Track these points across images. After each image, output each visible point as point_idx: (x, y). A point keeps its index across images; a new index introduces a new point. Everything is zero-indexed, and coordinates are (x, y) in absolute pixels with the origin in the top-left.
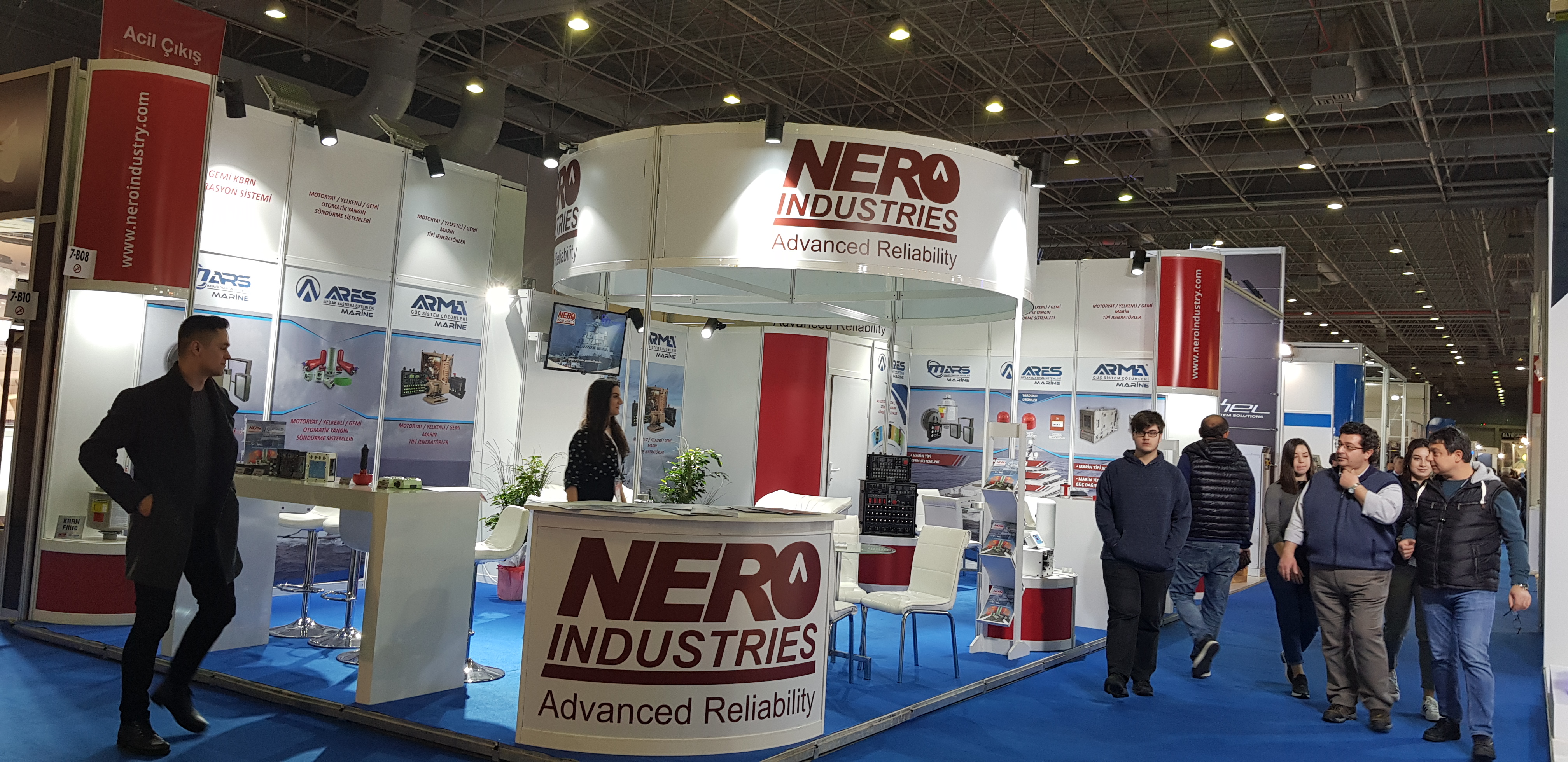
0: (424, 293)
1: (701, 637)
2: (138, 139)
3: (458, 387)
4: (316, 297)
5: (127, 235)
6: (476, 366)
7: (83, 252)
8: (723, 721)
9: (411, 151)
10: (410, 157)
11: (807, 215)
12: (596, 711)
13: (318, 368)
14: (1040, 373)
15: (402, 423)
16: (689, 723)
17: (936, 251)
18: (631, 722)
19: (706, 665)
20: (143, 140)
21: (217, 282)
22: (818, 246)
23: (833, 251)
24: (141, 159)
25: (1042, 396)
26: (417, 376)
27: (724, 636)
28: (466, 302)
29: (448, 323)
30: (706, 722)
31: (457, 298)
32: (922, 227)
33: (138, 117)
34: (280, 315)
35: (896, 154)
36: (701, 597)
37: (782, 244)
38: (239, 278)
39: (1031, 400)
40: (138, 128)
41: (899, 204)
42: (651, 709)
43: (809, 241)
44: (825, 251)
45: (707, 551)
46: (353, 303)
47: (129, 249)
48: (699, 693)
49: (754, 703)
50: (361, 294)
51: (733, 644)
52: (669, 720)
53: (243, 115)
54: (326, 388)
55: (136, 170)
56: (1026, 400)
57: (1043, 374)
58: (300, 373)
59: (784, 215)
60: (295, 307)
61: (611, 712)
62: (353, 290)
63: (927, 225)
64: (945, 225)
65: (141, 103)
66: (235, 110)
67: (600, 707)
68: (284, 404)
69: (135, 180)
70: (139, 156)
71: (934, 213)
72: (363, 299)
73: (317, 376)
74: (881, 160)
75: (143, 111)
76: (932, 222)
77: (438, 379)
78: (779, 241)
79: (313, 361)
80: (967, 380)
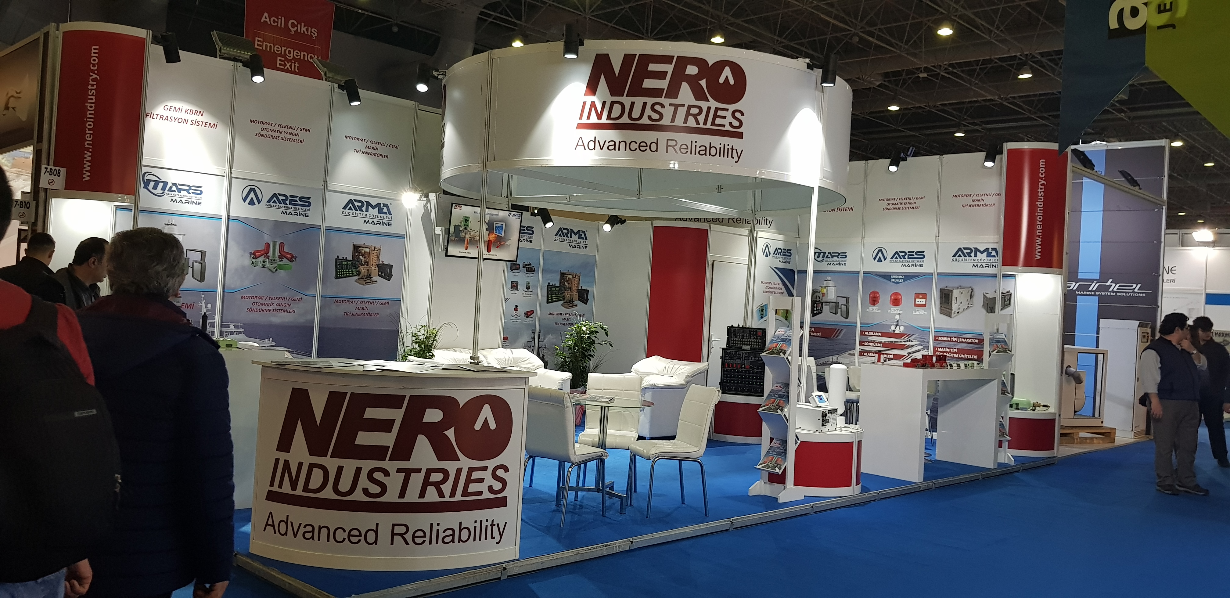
0: (353, 198)
1: (386, 473)
2: (91, 82)
3: (386, 271)
4: (259, 202)
5: (85, 156)
6: (402, 256)
7: (55, 169)
8: (407, 544)
9: (337, 85)
10: (337, 90)
11: (604, 120)
12: (302, 530)
13: (263, 257)
14: (906, 257)
15: (337, 299)
16: (376, 544)
17: (722, 146)
18: (328, 541)
19: (392, 496)
20: (95, 83)
21: (175, 191)
22: (613, 146)
23: (626, 150)
24: (93, 97)
25: (908, 277)
26: (349, 263)
27: (408, 473)
28: (391, 204)
29: (375, 221)
30: (392, 544)
31: (382, 201)
32: (709, 126)
33: (91, 65)
34: (229, 216)
35: (683, 62)
36: (388, 439)
37: (583, 145)
38: (192, 188)
39: (898, 281)
40: (91, 74)
41: (686, 107)
42: (345, 531)
43: (605, 141)
44: (619, 150)
45: (393, 401)
46: (291, 206)
47: (87, 166)
48: (385, 520)
49: (438, 530)
50: (298, 199)
51: (416, 480)
52: (360, 541)
53: (178, 60)
54: (270, 273)
55: (90, 106)
56: (893, 280)
57: (909, 258)
58: (247, 261)
59: (584, 120)
60: (240, 210)
61: (313, 531)
62: (291, 196)
63: (713, 124)
64: (730, 124)
65: (93, 55)
66: (172, 57)
67: (305, 527)
68: (234, 283)
69: (90, 114)
70: (92, 95)
71: (720, 113)
72: (300, 203)
73: (262, 263)
74: (669, 68)
75: (94, 60)
76: (718, 121)
77: (367, 265)
78: (581, 143)
79: (258, 251)
80: (844, 264)
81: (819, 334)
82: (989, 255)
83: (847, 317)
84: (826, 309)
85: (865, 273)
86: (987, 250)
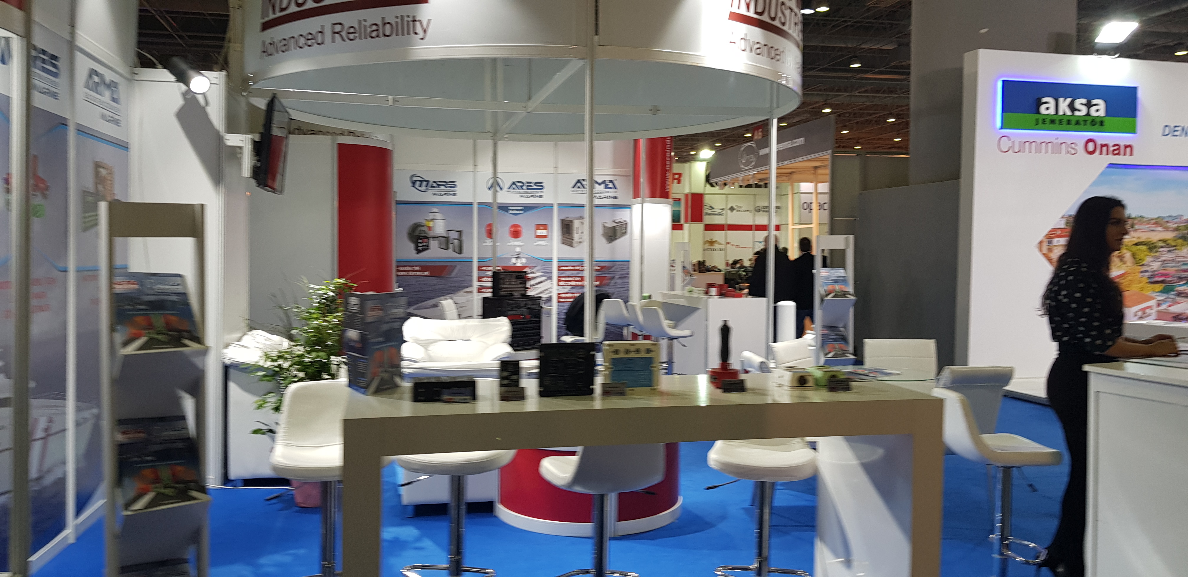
14: (524, 187)
25: (527, 208)
39: (516, 212)
56: (511, 212)
57: (528, 189)
80: (454, 195)
81: (427, 273)
82: (607, 187)
83: (460, 253)
84: (434, 244)
85: (480, 204)
86: (604, 182)
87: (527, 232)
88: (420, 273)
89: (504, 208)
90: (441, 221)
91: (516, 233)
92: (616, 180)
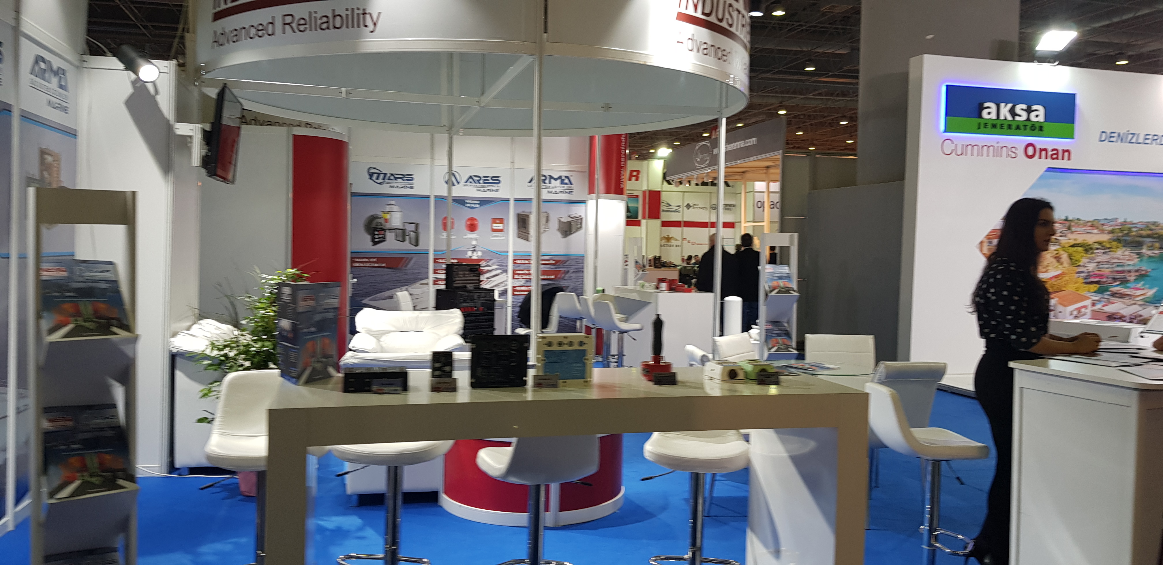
14: (481, 181)
25: (484, 202)
39: (473, 205)
56: (468, 205)
57: (484, 183)
80: (411, 187)
81: (383, 265)
82: (562, 182)
83: (417, 245)
84: (390, 236)
85: (436, 197)
86: (560, 177)
87: (484, 226)
88: (376, 265)
89: (461, 201)
90: (399, 213)
91: (472, 227)
92: (571, 176)
